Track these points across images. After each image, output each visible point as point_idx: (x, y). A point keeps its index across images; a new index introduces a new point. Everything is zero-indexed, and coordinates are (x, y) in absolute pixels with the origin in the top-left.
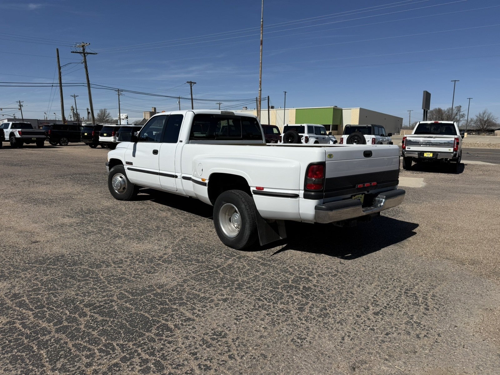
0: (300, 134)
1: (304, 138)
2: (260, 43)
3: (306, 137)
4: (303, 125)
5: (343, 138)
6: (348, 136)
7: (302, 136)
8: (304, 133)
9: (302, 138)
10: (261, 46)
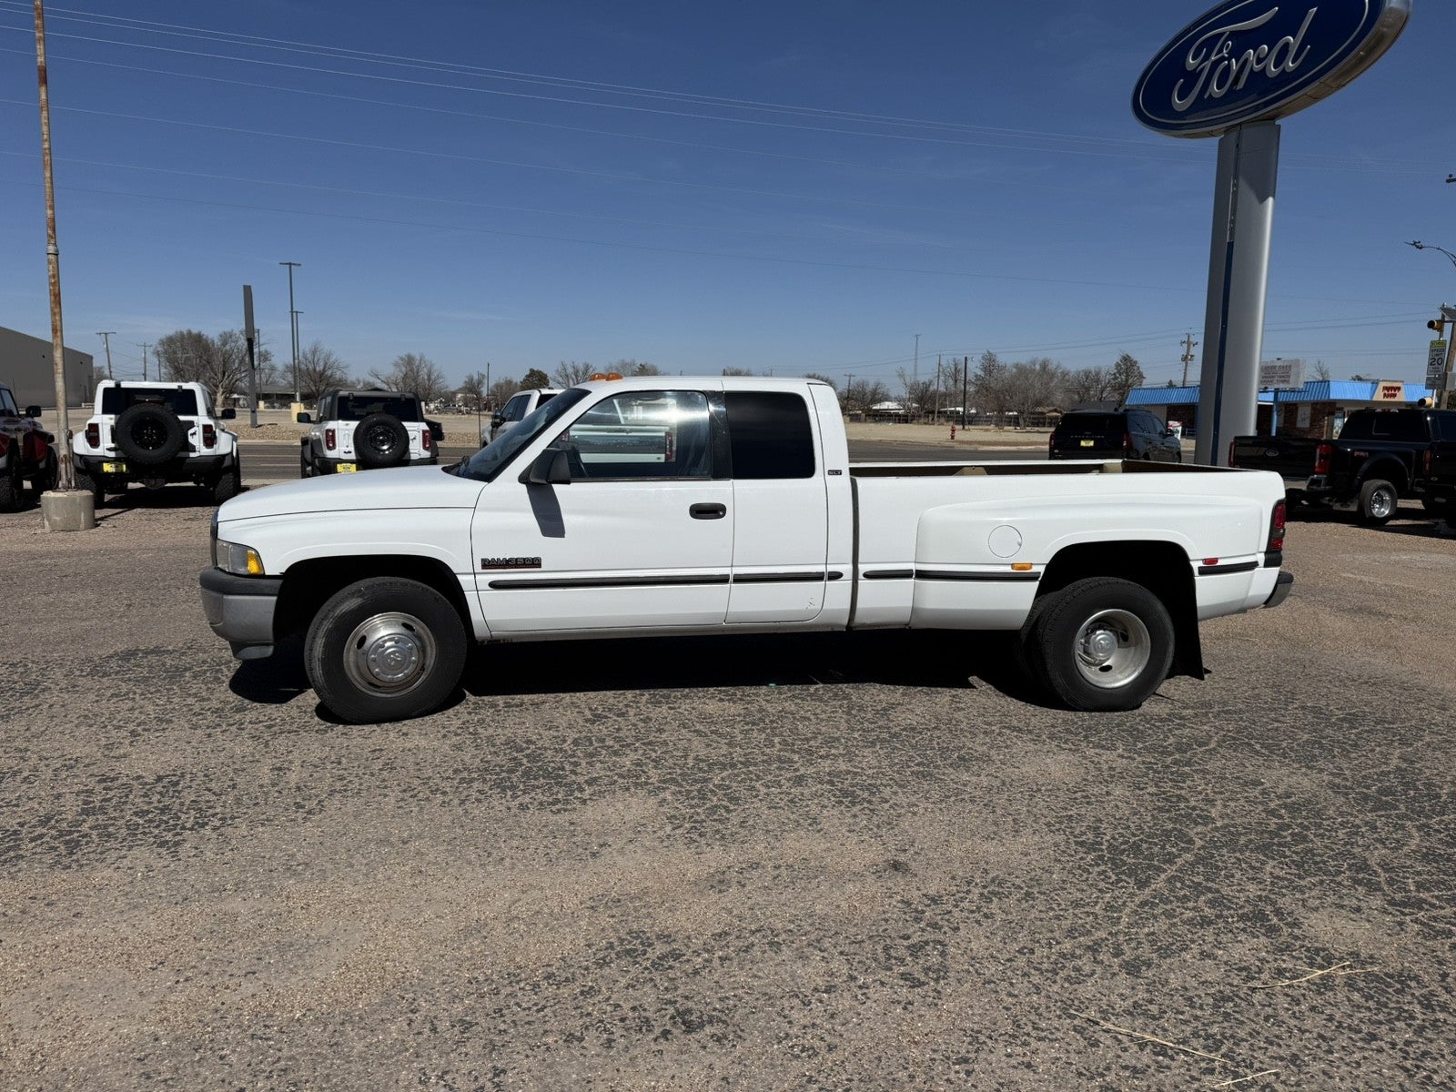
0: (182, 418)
1: (199, 430)
2: (36, 77)
3: (207, 429)
4: (186, 386)
5: (333, 431)
6: (358, 423)
7: (191, 424)
8: (195, 413)
9: (190, 432)
10: (43, 89)
